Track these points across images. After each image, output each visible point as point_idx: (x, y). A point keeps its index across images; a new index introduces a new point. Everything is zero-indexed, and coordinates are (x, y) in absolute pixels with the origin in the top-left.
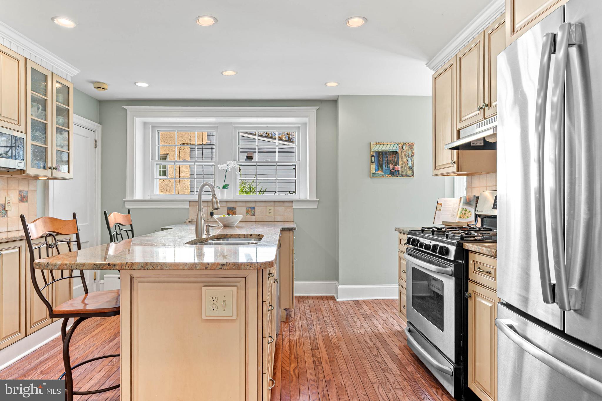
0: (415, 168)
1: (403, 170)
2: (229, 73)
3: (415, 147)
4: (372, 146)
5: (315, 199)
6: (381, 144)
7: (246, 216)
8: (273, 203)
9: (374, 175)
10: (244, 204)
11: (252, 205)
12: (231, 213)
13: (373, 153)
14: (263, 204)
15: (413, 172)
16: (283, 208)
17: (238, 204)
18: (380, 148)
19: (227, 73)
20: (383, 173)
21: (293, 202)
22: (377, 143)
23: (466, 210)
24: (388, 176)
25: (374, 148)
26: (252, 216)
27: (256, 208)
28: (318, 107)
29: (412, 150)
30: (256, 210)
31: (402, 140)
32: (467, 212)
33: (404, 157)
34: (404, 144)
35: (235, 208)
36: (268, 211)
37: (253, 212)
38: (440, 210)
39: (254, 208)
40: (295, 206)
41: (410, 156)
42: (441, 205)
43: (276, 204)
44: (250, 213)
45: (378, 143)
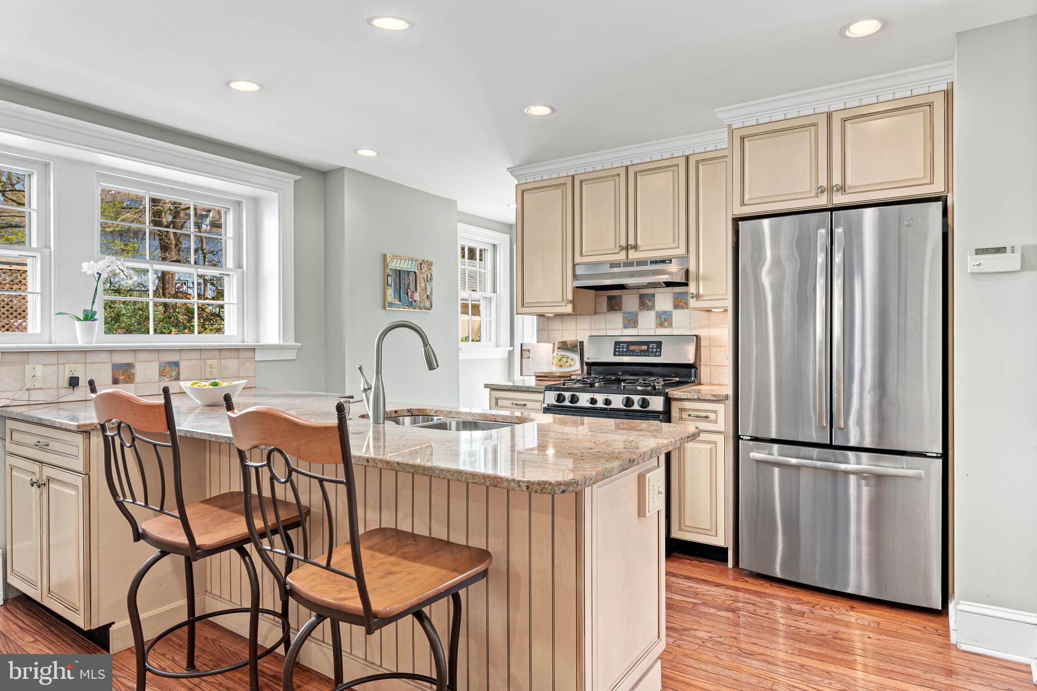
0: (434, 298)
1: (421, 300)
2: (243, 86)
3: (433, 268)
4: (388, 260)
5: (292, 343)
6: (398, 258)
7: (160, 381)
8: (216, 353)
9: (390, 305)
10: (155, 356)
11: (173, 357)
12: (122, 377)
13: (389, 271)
14: (197, 355)
15: (431, 304)
16: (236, 361)
17: (141, 356)
18: (397, 265)
19: (237, 86)
20: (400, 303)
21: (254, 349)
22: (394, 256)
23: (568, 358)
24: (405, 308)
25: (392, 264)
26: (172, 382)
27: (182, 364)
28: (298, 177)
29: (430, 271)
30: (181, 367)
31: (421, 257)
32: (569, 360)
33: (422, 281)
34: (423, 262)
35: (134, 366)
36: (208, 370)
37: (174, 373)
38: (529, 358)
39: (177, 364)
40: (259, 356)
41: (429, 280)
42: (529, 351)
43: (224, 354)
44: (168, 376)
45: (396, 256)
